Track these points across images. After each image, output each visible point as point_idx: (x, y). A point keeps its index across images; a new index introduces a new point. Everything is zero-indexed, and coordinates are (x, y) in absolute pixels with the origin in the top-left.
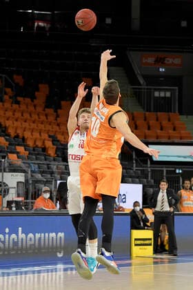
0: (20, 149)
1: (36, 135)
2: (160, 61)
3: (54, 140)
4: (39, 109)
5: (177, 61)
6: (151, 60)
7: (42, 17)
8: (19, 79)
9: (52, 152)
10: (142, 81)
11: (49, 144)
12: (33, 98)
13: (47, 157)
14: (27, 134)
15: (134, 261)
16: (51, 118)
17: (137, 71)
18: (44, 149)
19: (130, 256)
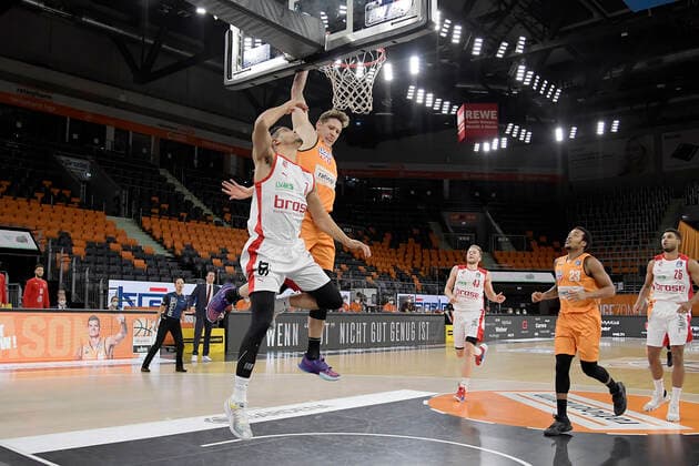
0: (374, 274)
1: (383, 265)
2: (462, 218)
3: (395, 268)
4: (386, 249)
5: (474, 217)
6: (457, 217)
7: (386, 192)
8: (372, 230)
9: (393, 276)
10: (451, 230)
11: (392, 271)
12: (382, 242)
13: (391, 279)
14: (378, 264)
15: (447, 345)
16: (393, 254)
17: (448, 224)
18: (389, 274)
19: (444, 342)
